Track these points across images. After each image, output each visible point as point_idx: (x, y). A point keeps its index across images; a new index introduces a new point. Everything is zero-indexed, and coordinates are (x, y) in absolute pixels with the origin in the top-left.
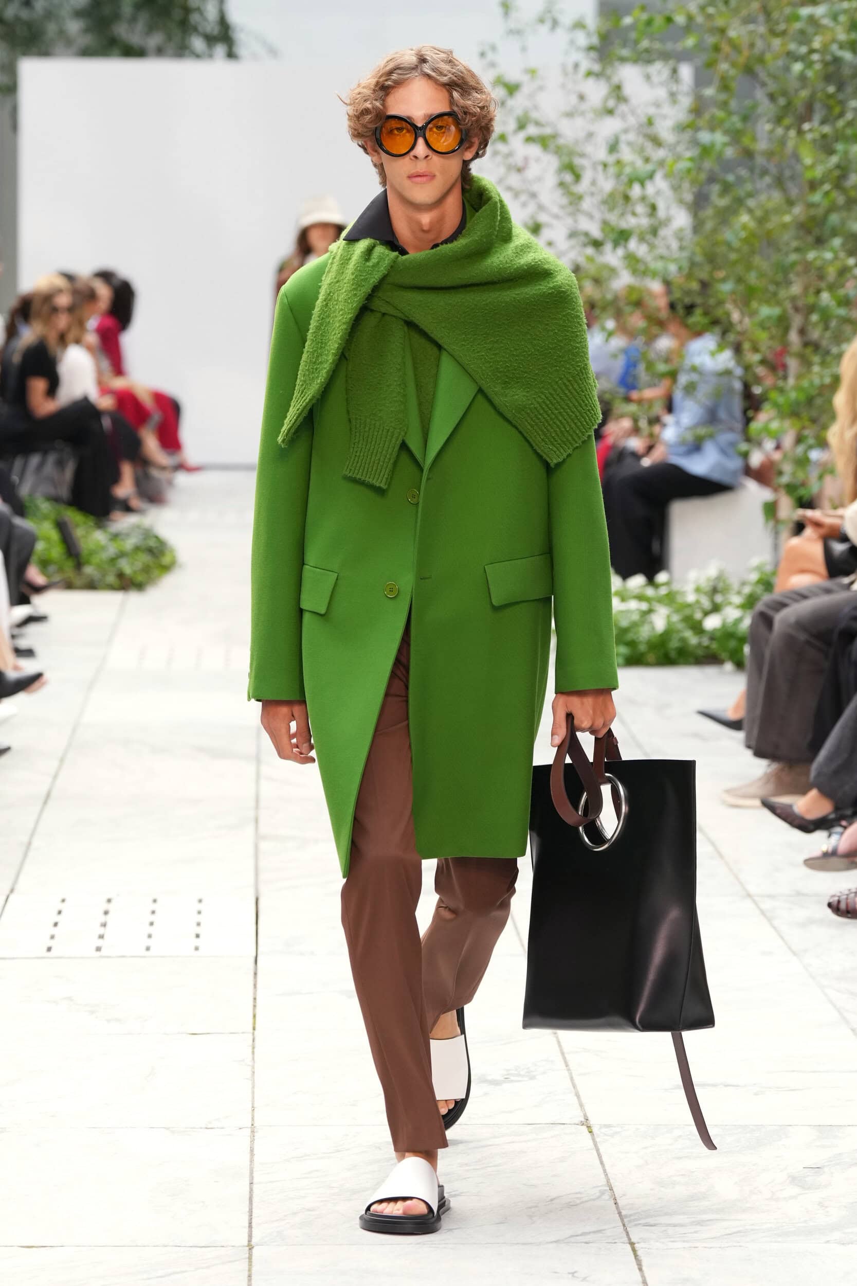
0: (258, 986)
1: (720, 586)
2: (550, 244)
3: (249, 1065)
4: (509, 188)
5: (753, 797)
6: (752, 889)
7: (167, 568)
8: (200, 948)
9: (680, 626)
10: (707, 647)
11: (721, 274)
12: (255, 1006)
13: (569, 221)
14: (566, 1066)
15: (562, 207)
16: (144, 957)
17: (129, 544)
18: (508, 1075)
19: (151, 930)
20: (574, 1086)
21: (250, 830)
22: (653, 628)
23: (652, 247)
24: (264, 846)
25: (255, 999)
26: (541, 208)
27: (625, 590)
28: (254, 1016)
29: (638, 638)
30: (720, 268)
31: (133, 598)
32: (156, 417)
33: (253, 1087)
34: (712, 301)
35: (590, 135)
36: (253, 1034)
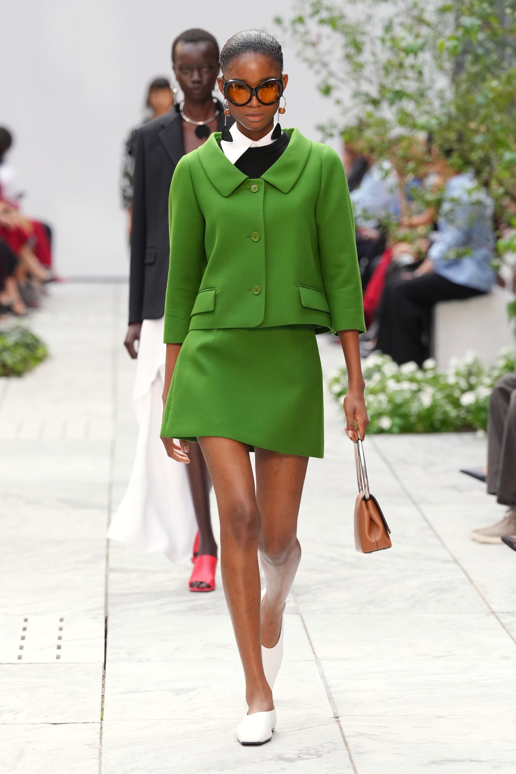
0: (106, 686)
1: (475, 370)
2: (338, 102)
3: (98, 748)
4: (306, 60)
5: (496, 536)
6: (495, 608)
7: (40, 359)
8: (61, 657)
9: (443, 402)
10: (464, 419)
11: (473, 125)
12: (103, 702)
13: (353, 84)
14: (346, 747)
15: (347, 73)
16: (17, 664)
17: (11, 340)
18: (300, 754)
19: (22, 643)
20: (352, 762)
21: (102, 565)
22: (421, 404)
23: (418, 104)
24: (112, 576)
25: (103, 696)
26: (331, 74)
27: (401, 374)
28: (102, 710)
29: (410, 412)
30: (472, 120)
31: (14, 383)
32: (32, 241)
33: (100, 765)
34: (466, 147)
35: (369, 18)
36: (101, 724)
